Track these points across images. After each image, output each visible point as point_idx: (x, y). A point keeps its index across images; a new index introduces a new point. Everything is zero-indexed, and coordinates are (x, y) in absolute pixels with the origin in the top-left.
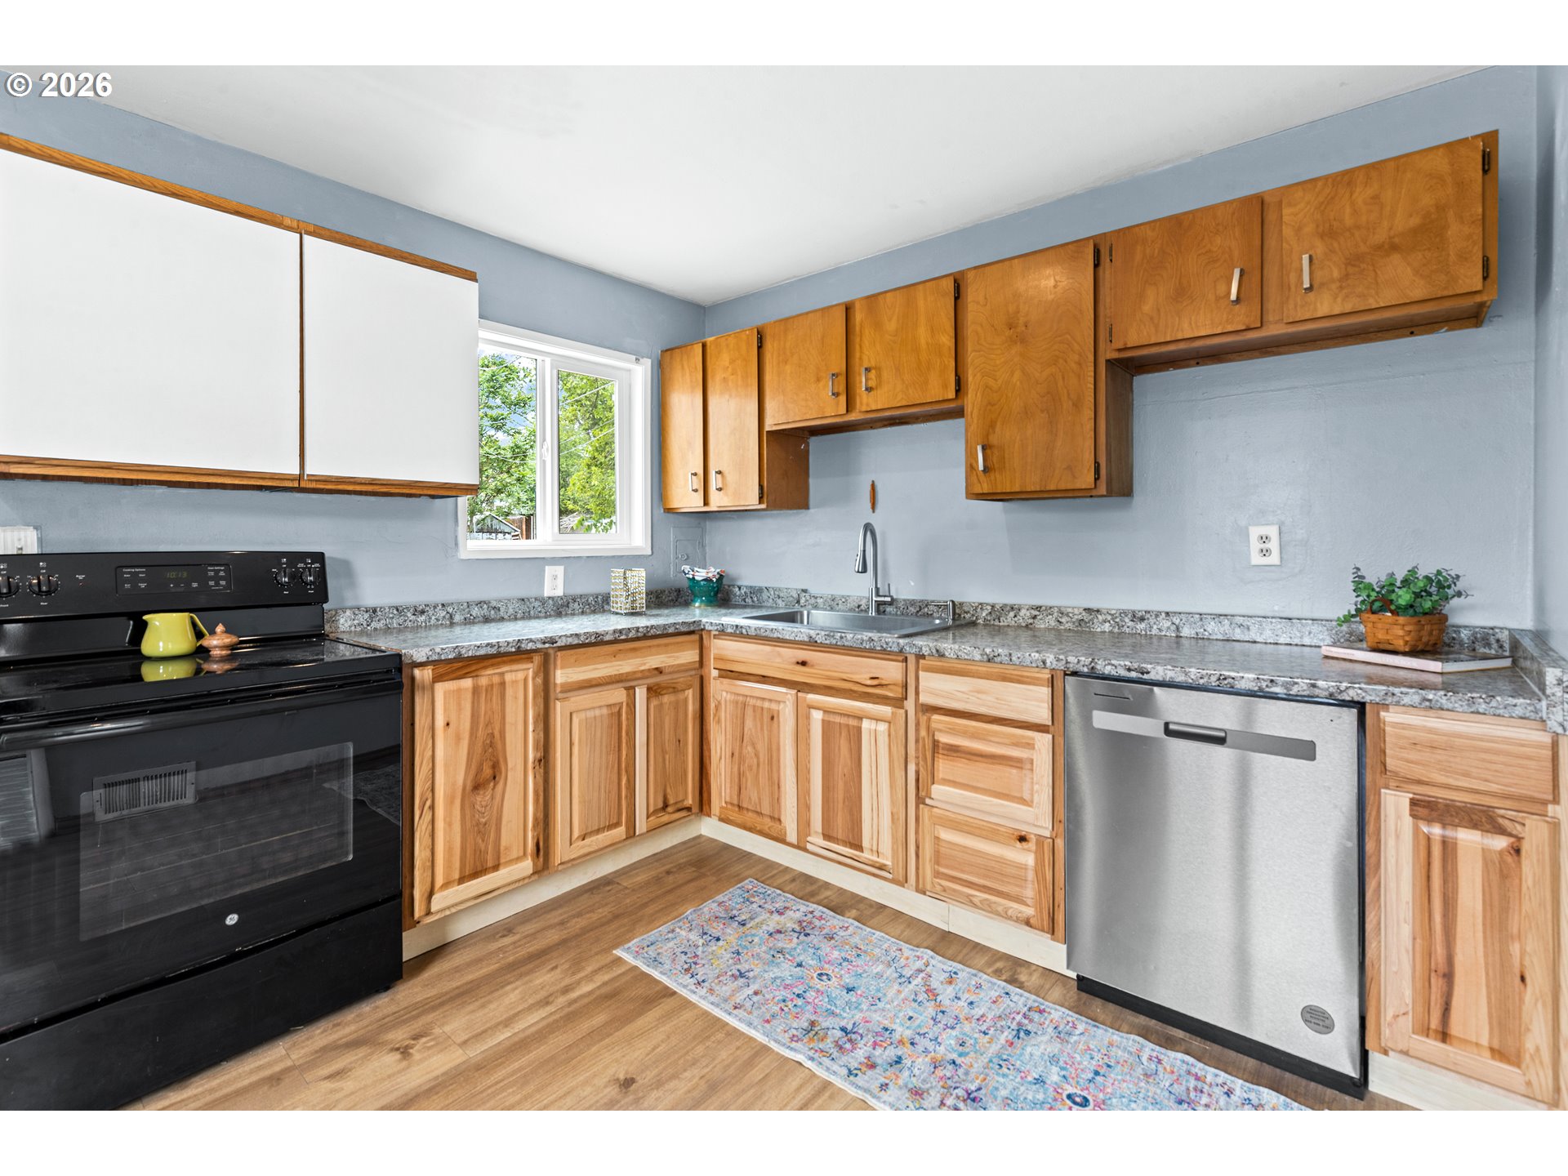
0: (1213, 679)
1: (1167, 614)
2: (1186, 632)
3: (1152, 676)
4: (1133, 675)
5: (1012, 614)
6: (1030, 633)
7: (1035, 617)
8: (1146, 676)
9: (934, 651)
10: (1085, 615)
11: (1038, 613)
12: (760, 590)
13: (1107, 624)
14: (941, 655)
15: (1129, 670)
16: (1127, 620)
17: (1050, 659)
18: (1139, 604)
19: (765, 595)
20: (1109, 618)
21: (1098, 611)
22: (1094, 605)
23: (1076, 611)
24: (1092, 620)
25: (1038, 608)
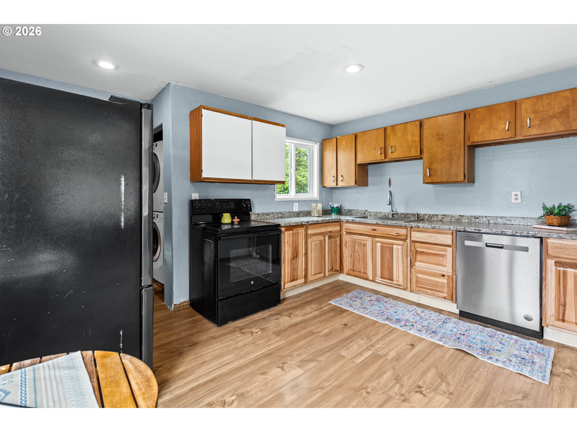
0: (500, 232)
1: (486, 217)
2: (491, 222)
3: (482, 231)
4: (477, 231)
5: (436, 217)
6: (441, 222)
7: (443, 218)
8: (480, 232)
9: (416, 226)
10: (460, 217)
11: (444, 217)
12: (352, 210)
13: (466, 220)
14: (418, 227)
15: (475, 230)
16: (473, 218)
17: (452, 227)
18: (477, 214)
19: (353, 212)
20: (467, 218)
21: (463, 216)
22: (462, 214)
23: (457, 216)
24: (462, 219)
25: (444, 215)
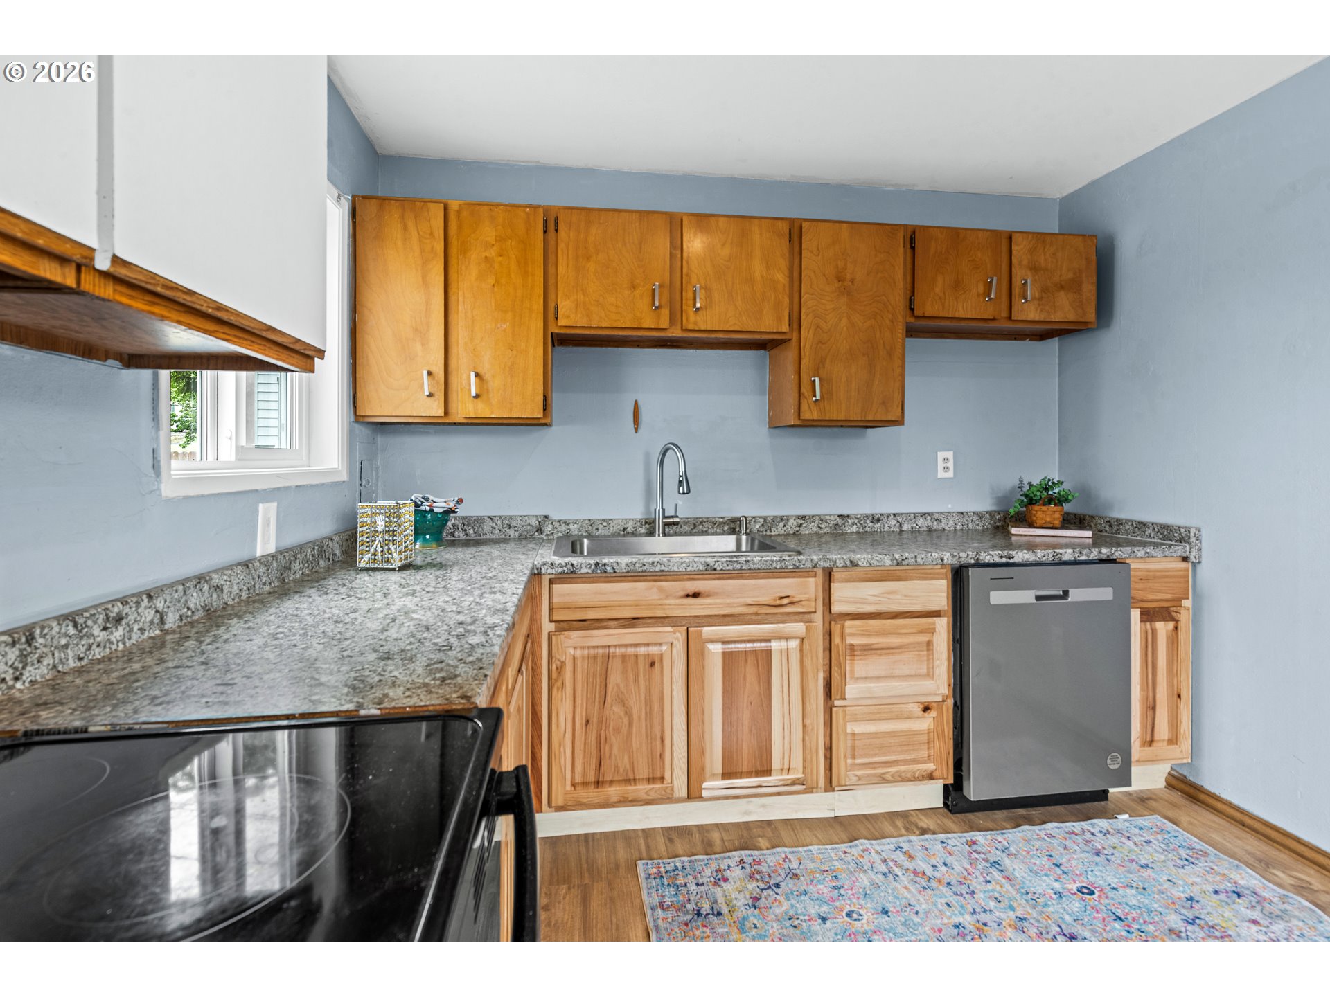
1: (894, 515)
3: (1016, 560)
4: (1004, 560)
5: (782, 524)
6: (796, 538)
7: (800, 525)
8: (1012, 561)
10: (839, 521)
11: (803, 522)
12: (480, 520)
13: (855, 526)
14: (854, 564)
16: (868, 522)
17: (947, 557)
18: (878, 510)
19: (487, 526)
20: (856, 521)
21: (848, 516)
22: (845, 512)
23: (833, 518)
24: (844, 524)
25: (803, 517)
